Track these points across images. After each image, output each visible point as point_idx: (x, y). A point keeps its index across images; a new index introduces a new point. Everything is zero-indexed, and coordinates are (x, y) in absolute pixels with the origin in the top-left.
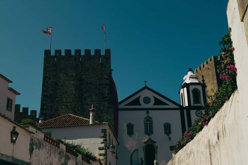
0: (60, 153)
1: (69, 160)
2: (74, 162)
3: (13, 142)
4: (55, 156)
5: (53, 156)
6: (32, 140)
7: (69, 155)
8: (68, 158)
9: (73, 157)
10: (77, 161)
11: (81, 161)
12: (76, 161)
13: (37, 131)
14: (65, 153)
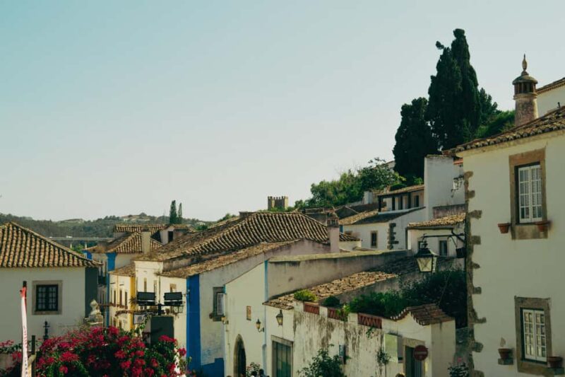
0: (320, 322)
1: (333, 330)
2: (343, 332)
3: (281, 324)
4: (315, 329)
5: (312, 328)
6: (295, 316)
7: (333, 321)
8: (331, 327)
9: (339, 323)
10: (348, 328)
11: (357, 327)
12: (345, 330)
13: (298, 303)
14: (326, 319)
